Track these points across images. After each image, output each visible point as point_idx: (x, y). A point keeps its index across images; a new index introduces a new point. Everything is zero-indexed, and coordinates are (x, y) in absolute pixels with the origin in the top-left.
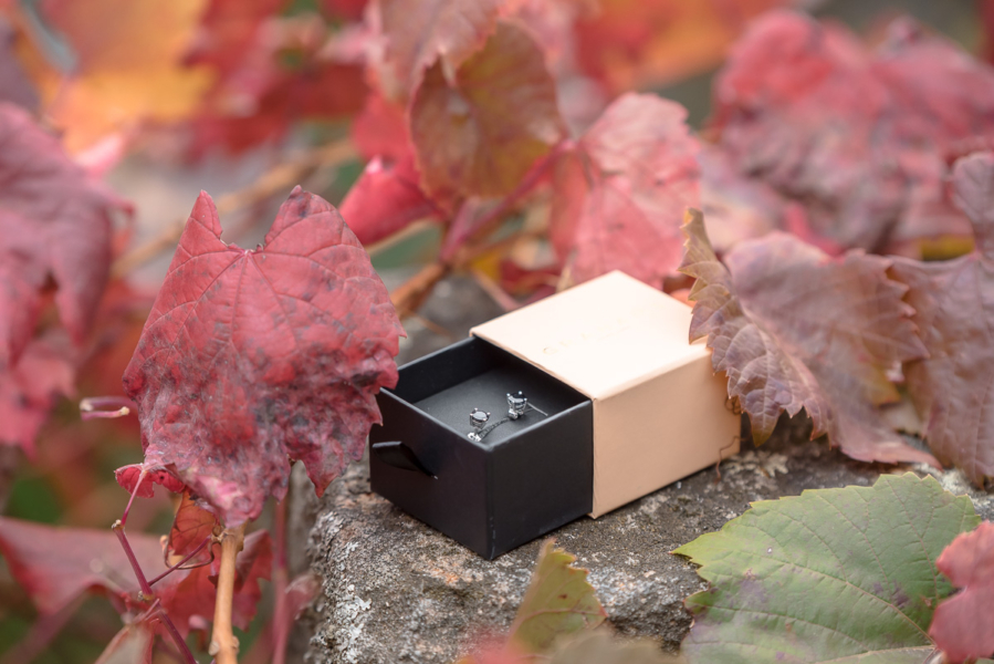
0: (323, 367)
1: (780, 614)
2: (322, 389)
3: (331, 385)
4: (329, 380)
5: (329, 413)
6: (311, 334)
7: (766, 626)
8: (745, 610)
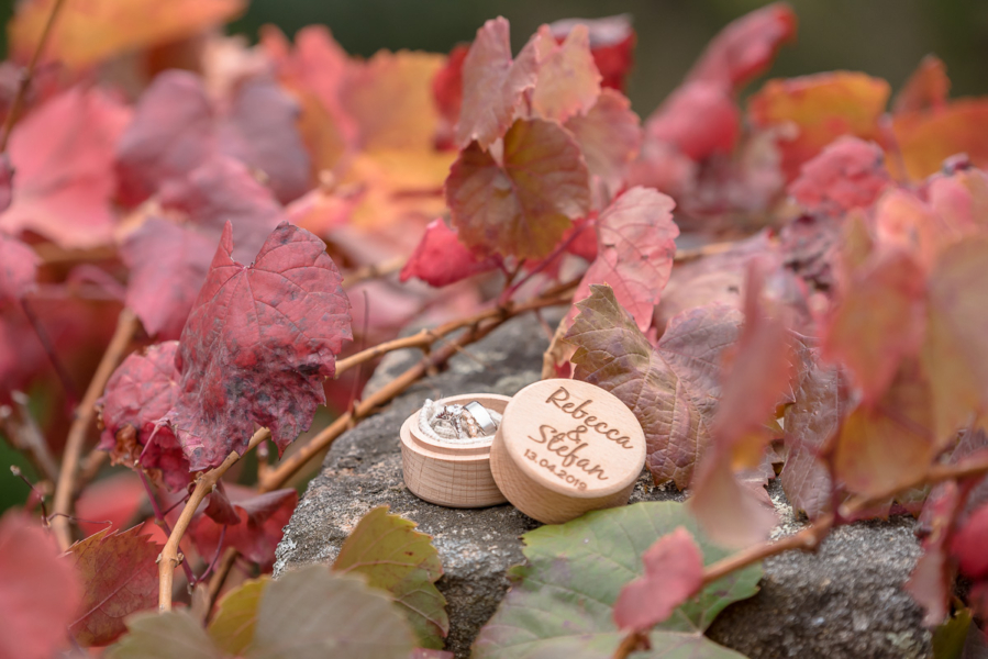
0: (278, 357)
1: (577, 591)
2: (277, 374)
3: (284, 371)
4: (283, 367)
5: (286, 393)
6: (273, 331)
7: (563, 599)
8: (551, 584)
